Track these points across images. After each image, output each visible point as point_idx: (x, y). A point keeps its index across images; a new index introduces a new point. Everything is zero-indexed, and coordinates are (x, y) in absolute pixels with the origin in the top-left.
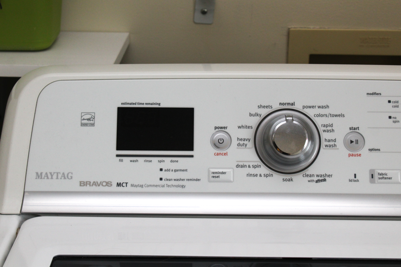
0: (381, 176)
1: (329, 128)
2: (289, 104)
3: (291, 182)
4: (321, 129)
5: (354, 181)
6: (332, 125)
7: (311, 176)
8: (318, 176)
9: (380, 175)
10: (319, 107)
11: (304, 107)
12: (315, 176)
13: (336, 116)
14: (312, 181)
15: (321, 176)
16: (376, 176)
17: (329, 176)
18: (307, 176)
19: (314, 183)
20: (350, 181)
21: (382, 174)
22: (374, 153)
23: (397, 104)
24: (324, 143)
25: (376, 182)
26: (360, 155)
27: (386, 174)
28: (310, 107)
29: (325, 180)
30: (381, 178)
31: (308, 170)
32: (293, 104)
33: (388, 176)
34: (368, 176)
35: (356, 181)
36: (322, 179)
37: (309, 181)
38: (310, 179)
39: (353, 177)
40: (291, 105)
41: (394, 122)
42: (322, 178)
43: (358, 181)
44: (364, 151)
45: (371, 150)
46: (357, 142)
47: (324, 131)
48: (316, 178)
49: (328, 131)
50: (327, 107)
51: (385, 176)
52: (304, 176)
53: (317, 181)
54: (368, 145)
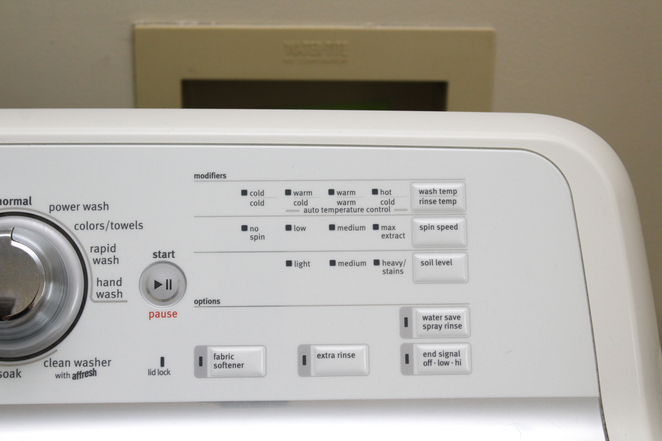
0: (220, 362)
1: (107, 255)
2: (17, 201)
3: (16, 379)
4: (90, 256)
5: (159, 373)
6: (113, 249)
7: (62, 364)
8: (78, 363)
9: (218, 358)
10: (86, 207)
11: (52, 208)
12: (72, 364)
13: (124, 226)
14: (65, 375)
15: (86, 364)
16: (210, 362)
17: (104, 363)
18: (54, 364)
19: (70, 380)
20: (151, 373)
21: (222, 357)
22: (205, 310)
23: (261, 199)
24: (94, 289)
25: (209, 375)
26: (175, 314)
27: (231, 357)
28: (66, 208)
29: (93, 373)
30: (220, 366)
31: (56, 351)
32: (27, 202)
33: (236, 361)
34: (191, 361)
35: (163, 373)
36: (87, 371)
37: (58, 376)
38: (59, 370)
39: (157, 365)
40: (24, 204)
41: (254, 238)
42: (88, 369)
43: (168, 373)
44: (184, 306)
45: (199, 302)
46: (169, 284)
47: (96, 261)
48: (73, 370)
49: (104, 262)
50: (106, 206)
51: (228, 361)
52: (47, 364)
53: (76, 376)
54: (194, 291)
